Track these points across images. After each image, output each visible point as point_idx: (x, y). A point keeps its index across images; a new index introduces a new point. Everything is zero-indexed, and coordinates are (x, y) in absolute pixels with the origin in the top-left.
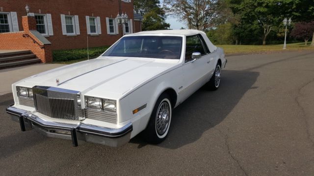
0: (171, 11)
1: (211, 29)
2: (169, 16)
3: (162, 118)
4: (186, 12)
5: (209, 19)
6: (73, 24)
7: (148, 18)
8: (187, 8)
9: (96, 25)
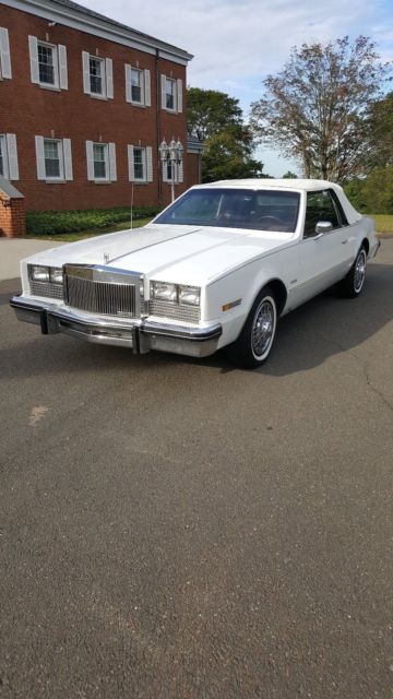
0: (266, 134)
1: (355, 178)
2: (263, 144)
3: (261, 327)
4: (301, 137)
5: (352, 156)
6: (60, 158)
7: (215, 147)
8: (303, 127)
9: (106, 160)
